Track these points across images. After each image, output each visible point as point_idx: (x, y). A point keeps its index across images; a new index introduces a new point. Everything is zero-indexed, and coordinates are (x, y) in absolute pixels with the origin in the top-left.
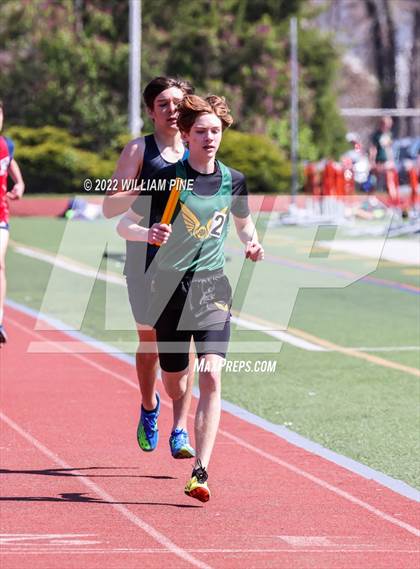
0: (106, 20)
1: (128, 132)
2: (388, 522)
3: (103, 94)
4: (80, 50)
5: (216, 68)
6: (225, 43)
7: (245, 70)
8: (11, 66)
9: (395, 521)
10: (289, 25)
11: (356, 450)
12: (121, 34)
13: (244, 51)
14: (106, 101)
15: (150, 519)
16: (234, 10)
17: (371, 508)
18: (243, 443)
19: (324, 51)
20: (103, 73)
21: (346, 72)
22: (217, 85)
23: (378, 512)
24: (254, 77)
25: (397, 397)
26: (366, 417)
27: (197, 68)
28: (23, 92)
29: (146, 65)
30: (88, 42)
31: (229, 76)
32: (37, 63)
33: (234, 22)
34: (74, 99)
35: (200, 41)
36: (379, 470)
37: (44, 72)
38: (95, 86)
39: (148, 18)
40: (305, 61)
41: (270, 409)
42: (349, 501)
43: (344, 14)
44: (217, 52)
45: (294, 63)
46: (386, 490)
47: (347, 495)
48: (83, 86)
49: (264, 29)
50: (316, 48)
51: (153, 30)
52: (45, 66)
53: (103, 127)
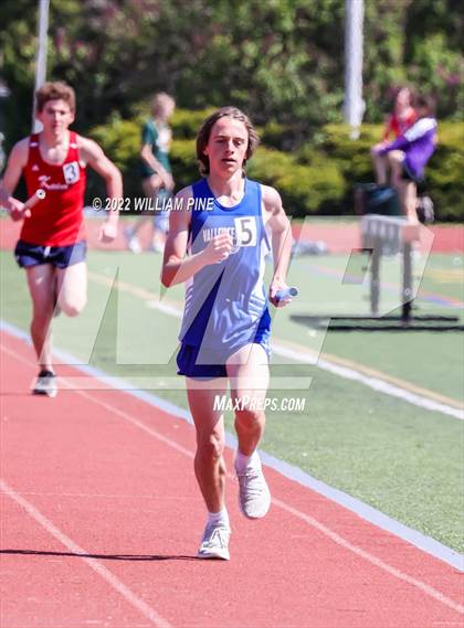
3: (303, 58)
14: (307, 69)
20: (303, 24)
28: (174, 49)
29: (373, 12)
32: (197, 6)
34: (256, 64)
37: (208, 20)
38: (291, 45)
52: (210, 12)
53: (301, 111)
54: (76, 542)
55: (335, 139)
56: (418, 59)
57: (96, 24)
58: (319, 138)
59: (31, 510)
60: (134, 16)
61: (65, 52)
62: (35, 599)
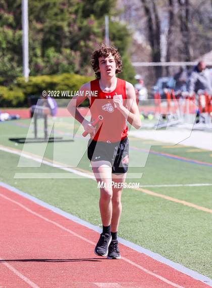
0: (10, 18)
1: (22, 76)
2: (150, 275)
3: (9, 56)
5: (68, 43)
7: (82, 43)
9: (153, 274)
10: (104, 20)
11: (135, 238)
12: (18, 25)
13: (81, 33)
14: (11, 60)
15: (28, 275)
16: (76, 12)
17: (141, 268)
18: (77, 235)
19: (122, 33)
20: (9, 45)
21: (135, 43)
22: (68, 51)
23: (145, 270)
24: (86, 46)
25: (158, 211)
26: (141, 221)
27: (58, 43)
29: (31, 41)
30: (1, 29)
31: (74, 46)
33: (76, 18)
35: (59, 29)
36: (147, 248)
38: (5, 52)
39: (32, 17)
40: (113, 38)
41: (92, 217)
42: (130, 264)
43: (134, 13)
44: (68, 34)
45: (107, 39)
46: (149, 258)
47: (130, 262)
49: (91, 22)
50: (119, 31)
51: (34, 23)
53: (9, 73)
55: (21, 82)
56: (46, 54)
58: (15, 82)
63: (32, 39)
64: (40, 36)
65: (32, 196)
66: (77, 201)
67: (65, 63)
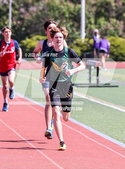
1: (80, 38)
3: (71, 23)
4: (62, 7)
5: (114, 14)
6: (117, 4)
8: (36, 12)
12: (78, 1)
13: (124, 8)
14: (72, 26)
20: (71, 15)
22: (114, 20)
27: (106, 14)
29: (87, 13)
30: (65, 3)
32: (46, 12)
35: (108, 4)
37: (48, 15)
38: (68, 20)
44: (114, 8)
48: (63, 20)
52: (49, 13)
54: (25, 138)
55: (79, 43)
56: (98, 23)
57: (22, 16)
59: (14, 131)
60: (31, 14)
61: (15, 23)
62: (16, 151)
63: (88, 10)
64: (94, 9)
65: (88, 126)
66: (122, 131)
67: (112, 29)
